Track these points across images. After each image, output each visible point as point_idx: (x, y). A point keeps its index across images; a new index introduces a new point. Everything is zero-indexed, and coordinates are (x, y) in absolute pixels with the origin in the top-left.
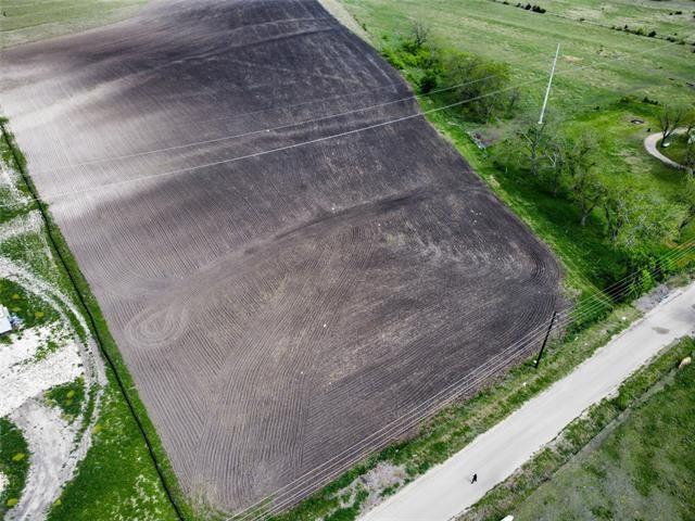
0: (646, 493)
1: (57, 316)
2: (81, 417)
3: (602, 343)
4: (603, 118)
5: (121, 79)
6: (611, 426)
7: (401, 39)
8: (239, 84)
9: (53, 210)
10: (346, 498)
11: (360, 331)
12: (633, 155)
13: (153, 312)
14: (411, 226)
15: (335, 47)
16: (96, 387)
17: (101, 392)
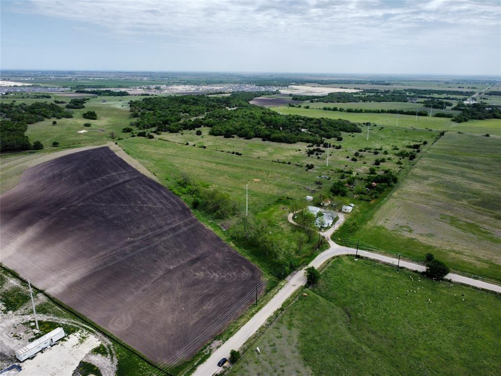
0: (290, 329)
1: (78, 329)
2: (109, 355)
3: (276, 294)
4: (272, 209)
5: (38, 224)
6: (280, 316)
7: (175, 179)
8: (103, 217)
9: (47, 291)
10: (206, 352)
11: (196, 307)
12: (284, 223)
13: (116, 319)
14: (204, 268)
15: (143, 188)
16: (109, 346)
17: (112, 346)
